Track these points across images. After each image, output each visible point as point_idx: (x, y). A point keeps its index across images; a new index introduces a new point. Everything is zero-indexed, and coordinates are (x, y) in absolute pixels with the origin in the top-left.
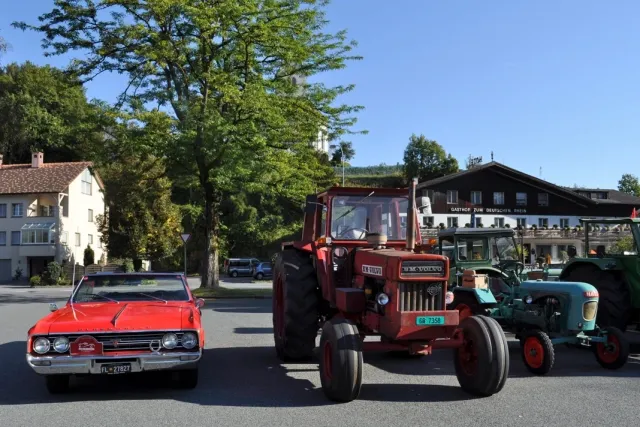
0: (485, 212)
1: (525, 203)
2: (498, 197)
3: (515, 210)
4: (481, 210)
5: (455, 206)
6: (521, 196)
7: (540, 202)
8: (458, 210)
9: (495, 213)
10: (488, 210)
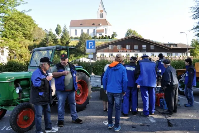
0: (131, 52)
1: (146, 48)
2: (136, 47)
3: (142, 51)
4: (130, 51)
5: (120, 50)
6: (144, 47)
7: (151, 48)
8: (121, 51)
9: (135, 52)
10: (133, 51)
